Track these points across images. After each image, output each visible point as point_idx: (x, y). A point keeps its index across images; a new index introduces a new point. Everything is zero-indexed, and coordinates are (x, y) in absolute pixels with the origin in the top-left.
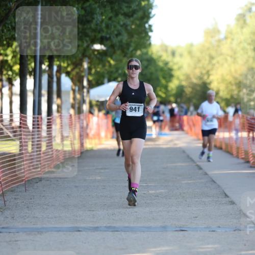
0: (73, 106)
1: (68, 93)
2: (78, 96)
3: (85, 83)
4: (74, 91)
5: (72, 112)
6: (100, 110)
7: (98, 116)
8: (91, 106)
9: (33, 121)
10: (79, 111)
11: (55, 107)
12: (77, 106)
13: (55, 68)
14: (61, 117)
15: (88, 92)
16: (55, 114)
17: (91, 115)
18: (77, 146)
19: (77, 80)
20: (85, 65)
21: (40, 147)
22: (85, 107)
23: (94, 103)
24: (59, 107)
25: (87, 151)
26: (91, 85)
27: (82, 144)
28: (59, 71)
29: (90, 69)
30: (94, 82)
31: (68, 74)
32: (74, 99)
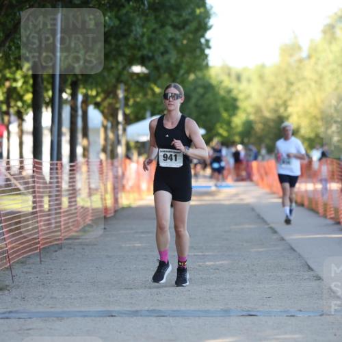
0: (104, 150)
1: (97, 131)
2: (111, 135)
3: (120, 118)
4: (105, 128)
5: (103, 156)
6: (140, 154)
7: (138, 162)
8: (128, 148)
9: (51, 169)
10: (113, 155)
11: (79, 150)
12: (109, 148)
13: (80, 98)
14: (88, 163)
15: (124, 130)
16: (80, 159)
17: (128, 161)
18: (109, 202)
19: (110, 114)
20: (121, 94)
21: (60, 204)
22: (121, 150)
23: (132, 144)
24: (85, 150)
25: (123, 208)
26: (129, 121)
27: (116, 200)
28: (86, 102)
29: (126, 99)
30: (132, 117)
31: (97, 105)
32: (106, 139)
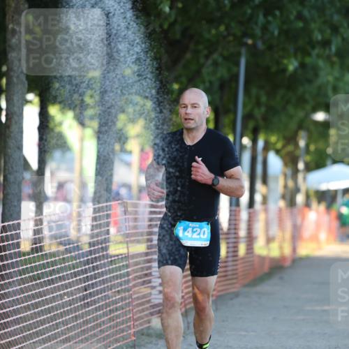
0: (283, 197)
1: (277, 178)
2: (291, 184)
3: (301, 166)
4: (285, 175)
5: (282, 204)
6: (319, 202)
7: (317, 212)
8: (308, 196)
10: (292, 203)
11: (258, 198)
13: (261, 143)
15: (305, 179)
16: (258, 206)
17: (307, 209)
20: (302, 143)
21: (237, 251)
22: (300, 198)
23: (312, 193)
26: (309, 168)
28: (267, 148)
30: (313, 165)
31: (278, 152)
32: (285, 186)
